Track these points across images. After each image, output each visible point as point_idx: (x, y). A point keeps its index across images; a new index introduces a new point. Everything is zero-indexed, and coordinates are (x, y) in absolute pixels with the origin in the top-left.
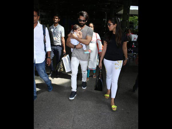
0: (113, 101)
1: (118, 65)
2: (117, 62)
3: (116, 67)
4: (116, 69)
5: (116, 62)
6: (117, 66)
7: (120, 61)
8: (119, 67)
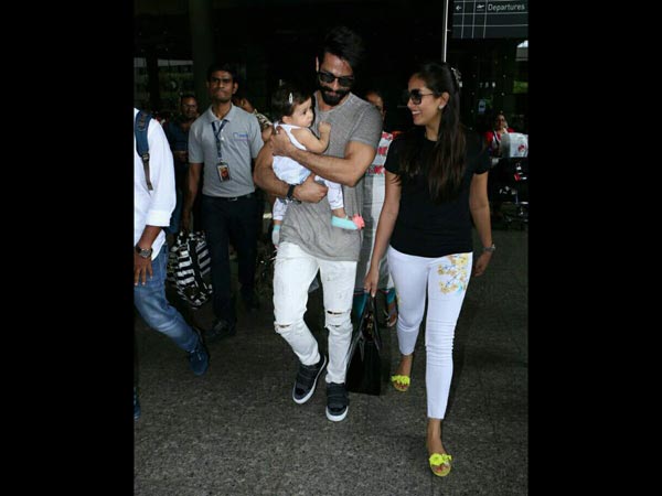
0: (435, 431)
1: (454, 273)
2: (449, 263)
3: (445, 283)
4: (445, 290)
5: (444, 260)
6: (450, 277)
7: (458, 257)
8: (456, 282)
